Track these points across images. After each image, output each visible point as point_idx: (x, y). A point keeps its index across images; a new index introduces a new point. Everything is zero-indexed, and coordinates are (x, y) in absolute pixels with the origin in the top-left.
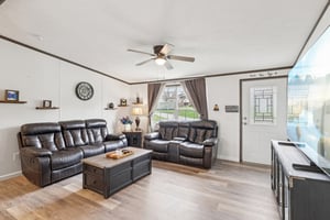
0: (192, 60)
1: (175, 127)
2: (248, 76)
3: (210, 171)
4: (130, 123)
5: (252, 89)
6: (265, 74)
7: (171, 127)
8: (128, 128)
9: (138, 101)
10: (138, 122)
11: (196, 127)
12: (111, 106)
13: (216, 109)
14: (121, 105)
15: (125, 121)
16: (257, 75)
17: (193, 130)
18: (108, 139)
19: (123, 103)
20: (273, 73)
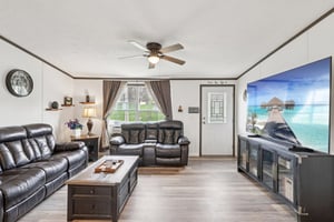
0: (182, 63)
1: (140, 129)
2: (206, 83)
3: (187, 168)
4: (81, 127)
5: (209, 93)
6: (219, 82)
7: (136, 129)
8: (78, 133)
9: (88, 100)
10: (90, 126)
11: (163, 128)
12: (54, 106)
13: (180, 111)
14: (65, 105)
15: (74, 125)
16: (213, 82)
17: (161, 131)
18: (58, 150)
19: (68, 102)
20: (225, 82)
